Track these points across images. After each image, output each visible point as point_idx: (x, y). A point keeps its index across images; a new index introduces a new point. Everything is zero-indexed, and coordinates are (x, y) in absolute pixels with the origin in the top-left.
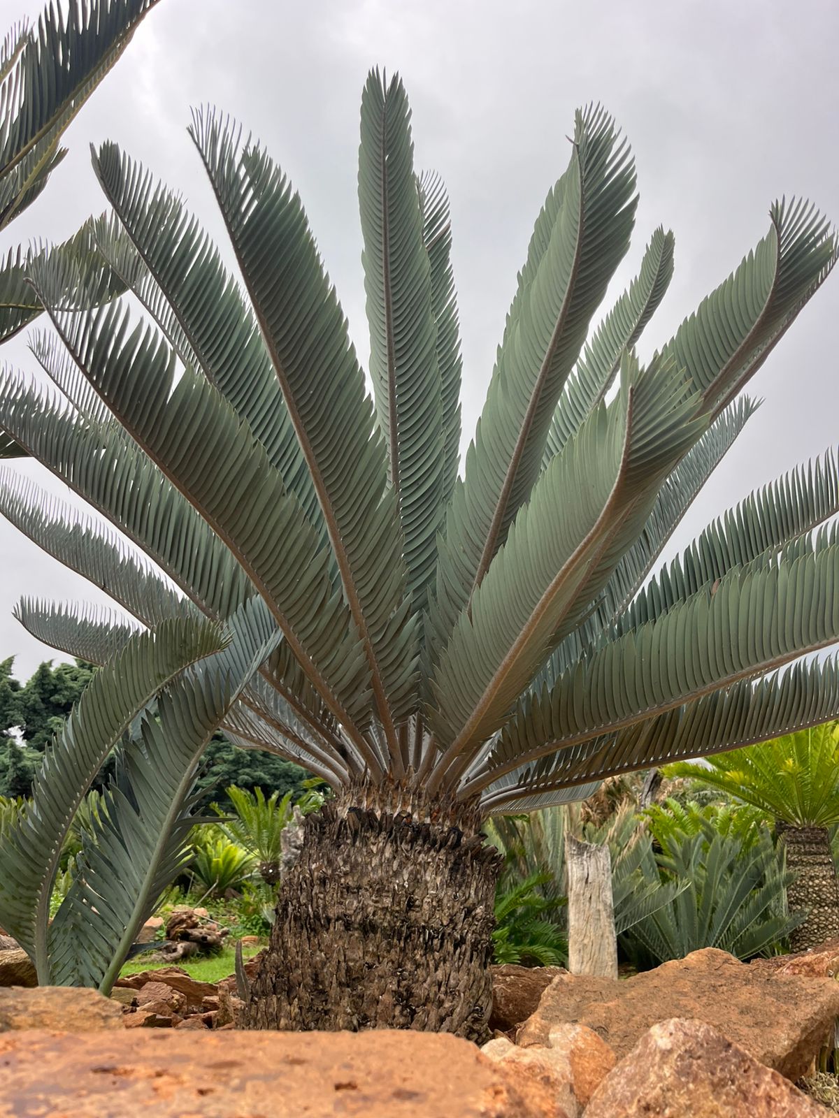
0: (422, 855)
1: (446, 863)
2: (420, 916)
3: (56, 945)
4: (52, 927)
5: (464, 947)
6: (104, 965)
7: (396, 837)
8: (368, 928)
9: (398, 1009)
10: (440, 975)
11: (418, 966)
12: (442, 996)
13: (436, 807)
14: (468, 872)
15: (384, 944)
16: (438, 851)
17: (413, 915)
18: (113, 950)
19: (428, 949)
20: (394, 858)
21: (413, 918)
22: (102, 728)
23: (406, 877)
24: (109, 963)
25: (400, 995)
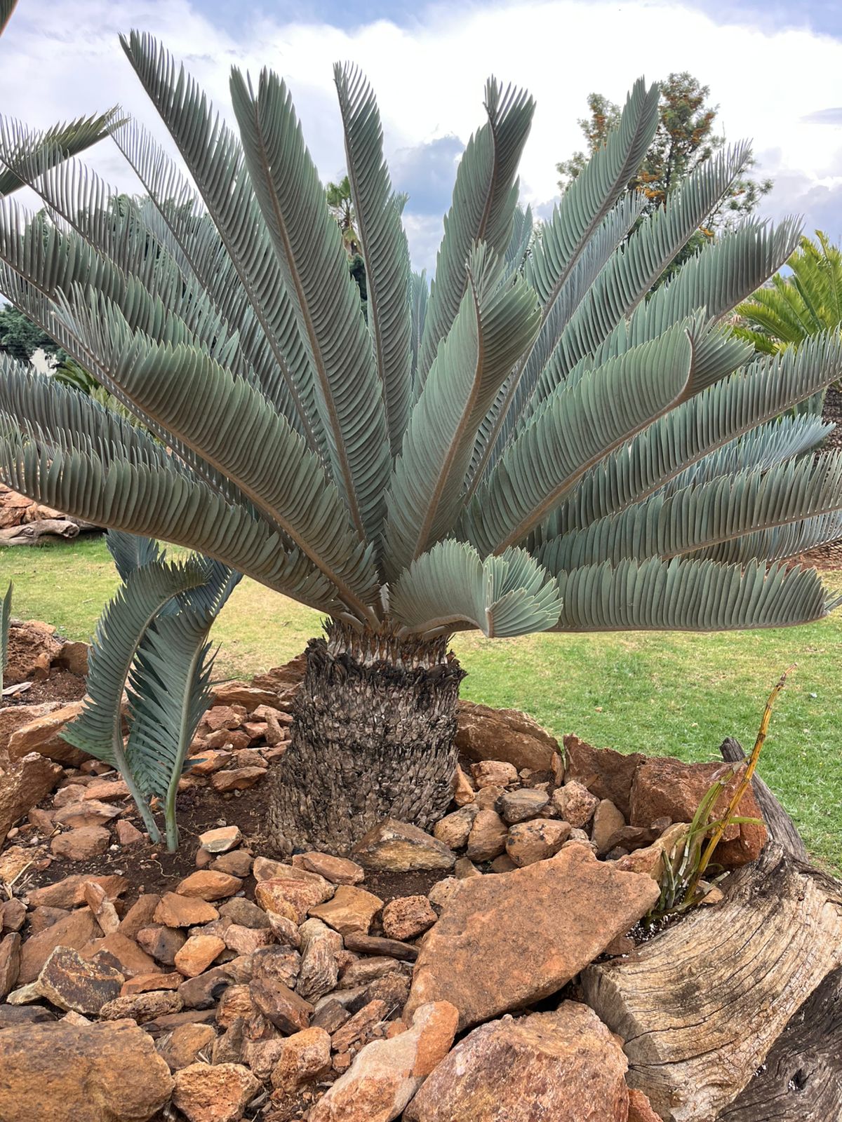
0: (395, 694)
1: (414, 696)
2: (395, 737)
3: (133, 761)
4: (127, 750)
5: (429, 752)
6: (167, 779)
7: (373, 683)
8: (357, 749)
9: (380, 801)
10: (411, 773)
11: (394, 770)
12: (414, 787)
13: (406, 651)
14: (432, 696)
15: (368, 761)
16: (407, 690)
17: (389, 737)
18: (170, 770)
19: (401, 759)
20: (373, 697)
21: (389, 740)
22: (125, 636)
23: (383, 711)
24: (170, 777)
25: (382, 793)
